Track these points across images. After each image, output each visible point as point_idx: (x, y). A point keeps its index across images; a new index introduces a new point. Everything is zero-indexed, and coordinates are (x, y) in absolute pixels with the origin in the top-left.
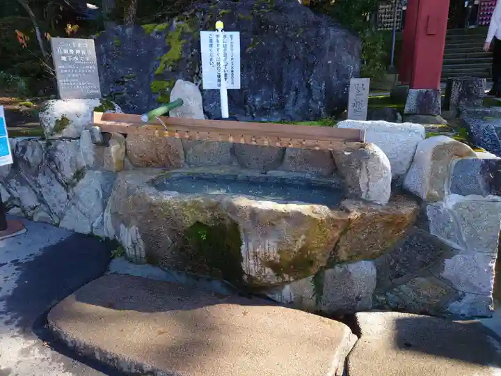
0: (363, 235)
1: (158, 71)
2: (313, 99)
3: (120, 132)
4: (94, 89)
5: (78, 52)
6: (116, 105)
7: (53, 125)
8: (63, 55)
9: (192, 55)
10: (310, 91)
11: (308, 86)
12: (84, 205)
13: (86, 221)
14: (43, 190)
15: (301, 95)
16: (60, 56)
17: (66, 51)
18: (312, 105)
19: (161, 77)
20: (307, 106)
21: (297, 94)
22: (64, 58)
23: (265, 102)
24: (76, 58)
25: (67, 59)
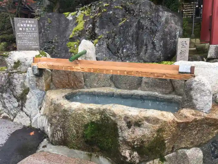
0: (195, 131)
1: (71, 36)
2: (156, 50)
3: (49, 68)
4: (36, 46)
5: (28, 25)
6: (47, 54)
7: (13, 65)
8: (20, 27)
9: (89, 28)
10: (154, 46)
11: (153, 43)
12: (27, 110)
13: (28, 118)
14: (5, 101)
15: (149, 48)
16: (19, 28)
17: (22, 25)
18: (156, 53)
19: (72, 40)
20: (152, 54)
21: (147, 47)
22: (21, 29)
23: (129, 52)
24: (27, 29)
25: (22, 29)
